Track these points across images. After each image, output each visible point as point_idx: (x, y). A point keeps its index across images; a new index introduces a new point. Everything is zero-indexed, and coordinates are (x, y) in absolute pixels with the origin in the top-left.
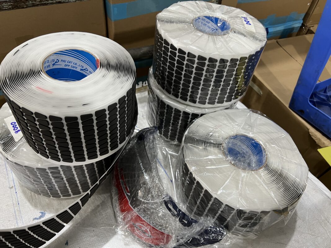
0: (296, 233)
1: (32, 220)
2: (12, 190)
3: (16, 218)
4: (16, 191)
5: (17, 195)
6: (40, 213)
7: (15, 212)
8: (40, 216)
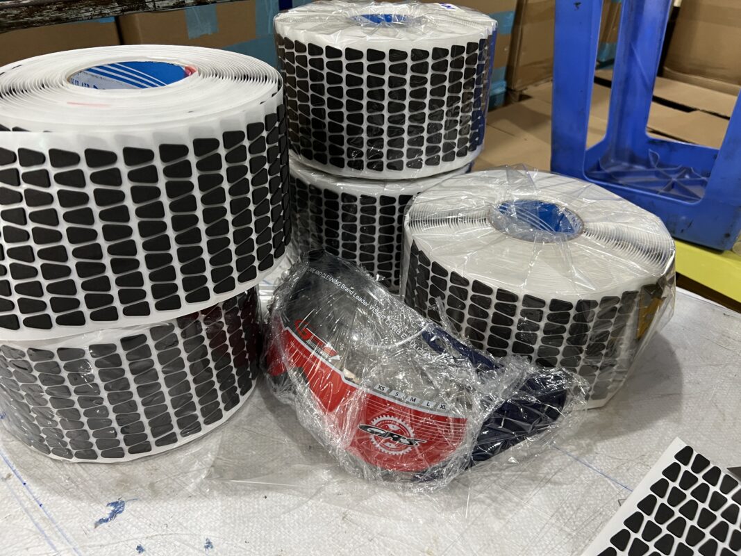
0: (685, 371)
1: (93, 527)
2: (10, 481)
3: (46, 536)
4: (22, 481)
5: (28, 489)
6: (109, 507)
7: (36, 525)
8: (111, 512)
